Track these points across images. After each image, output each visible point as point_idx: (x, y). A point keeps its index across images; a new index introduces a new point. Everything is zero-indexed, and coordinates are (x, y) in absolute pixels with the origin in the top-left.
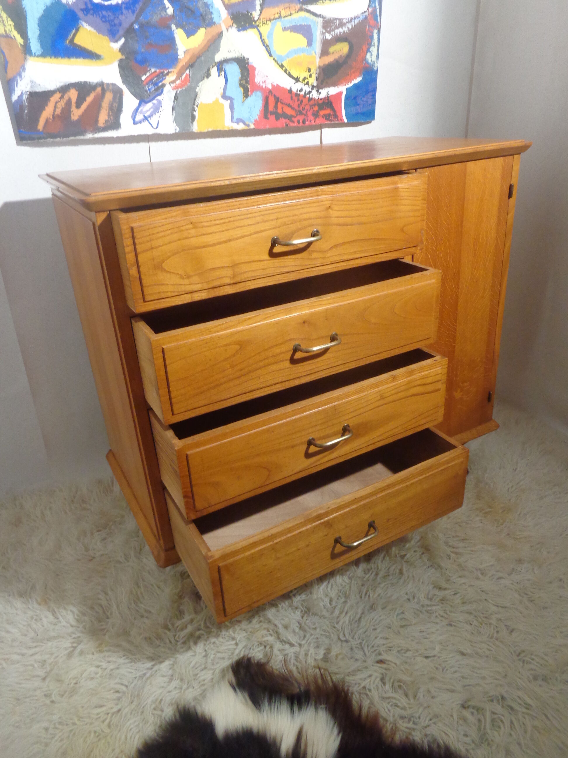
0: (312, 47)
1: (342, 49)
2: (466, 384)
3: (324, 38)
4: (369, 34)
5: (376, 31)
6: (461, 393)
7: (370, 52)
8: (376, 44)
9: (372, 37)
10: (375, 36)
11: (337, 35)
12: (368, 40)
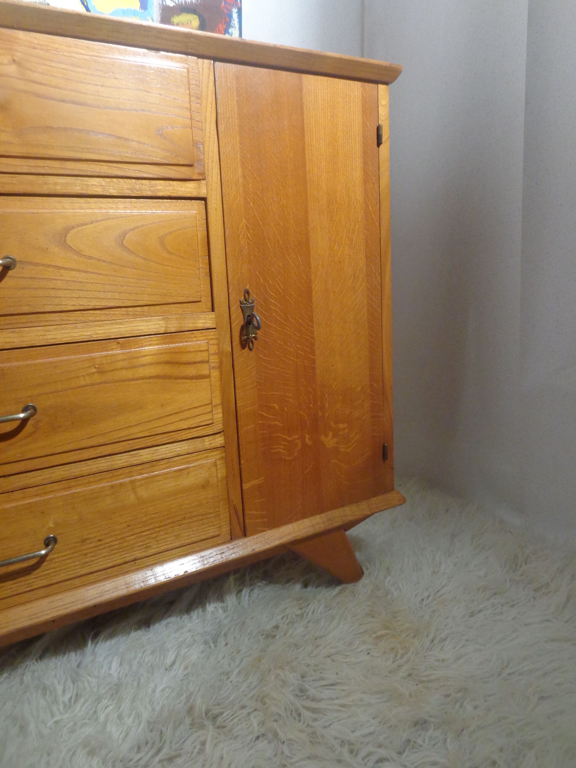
0: (147, 11)
1: (189, 23)
2: (341, 426)
3: (164, 3)
4: (225, 11)
5: (235, 11)
6: (335, 440)
7: (229, 33)
8: (237, 25)
9: (230, 16)
10: (235, 16)
11: (182, 4)
12: (225, 18)
